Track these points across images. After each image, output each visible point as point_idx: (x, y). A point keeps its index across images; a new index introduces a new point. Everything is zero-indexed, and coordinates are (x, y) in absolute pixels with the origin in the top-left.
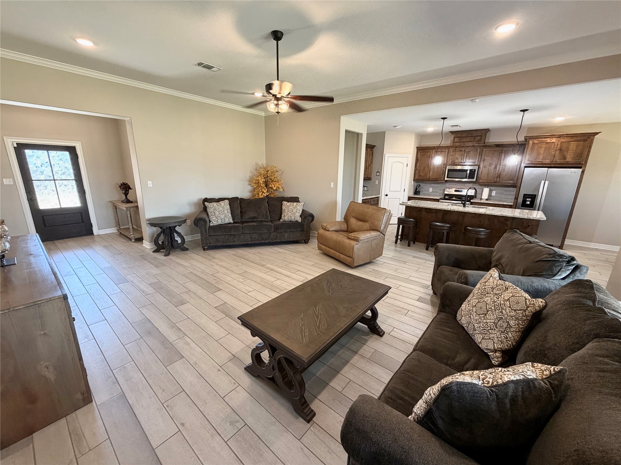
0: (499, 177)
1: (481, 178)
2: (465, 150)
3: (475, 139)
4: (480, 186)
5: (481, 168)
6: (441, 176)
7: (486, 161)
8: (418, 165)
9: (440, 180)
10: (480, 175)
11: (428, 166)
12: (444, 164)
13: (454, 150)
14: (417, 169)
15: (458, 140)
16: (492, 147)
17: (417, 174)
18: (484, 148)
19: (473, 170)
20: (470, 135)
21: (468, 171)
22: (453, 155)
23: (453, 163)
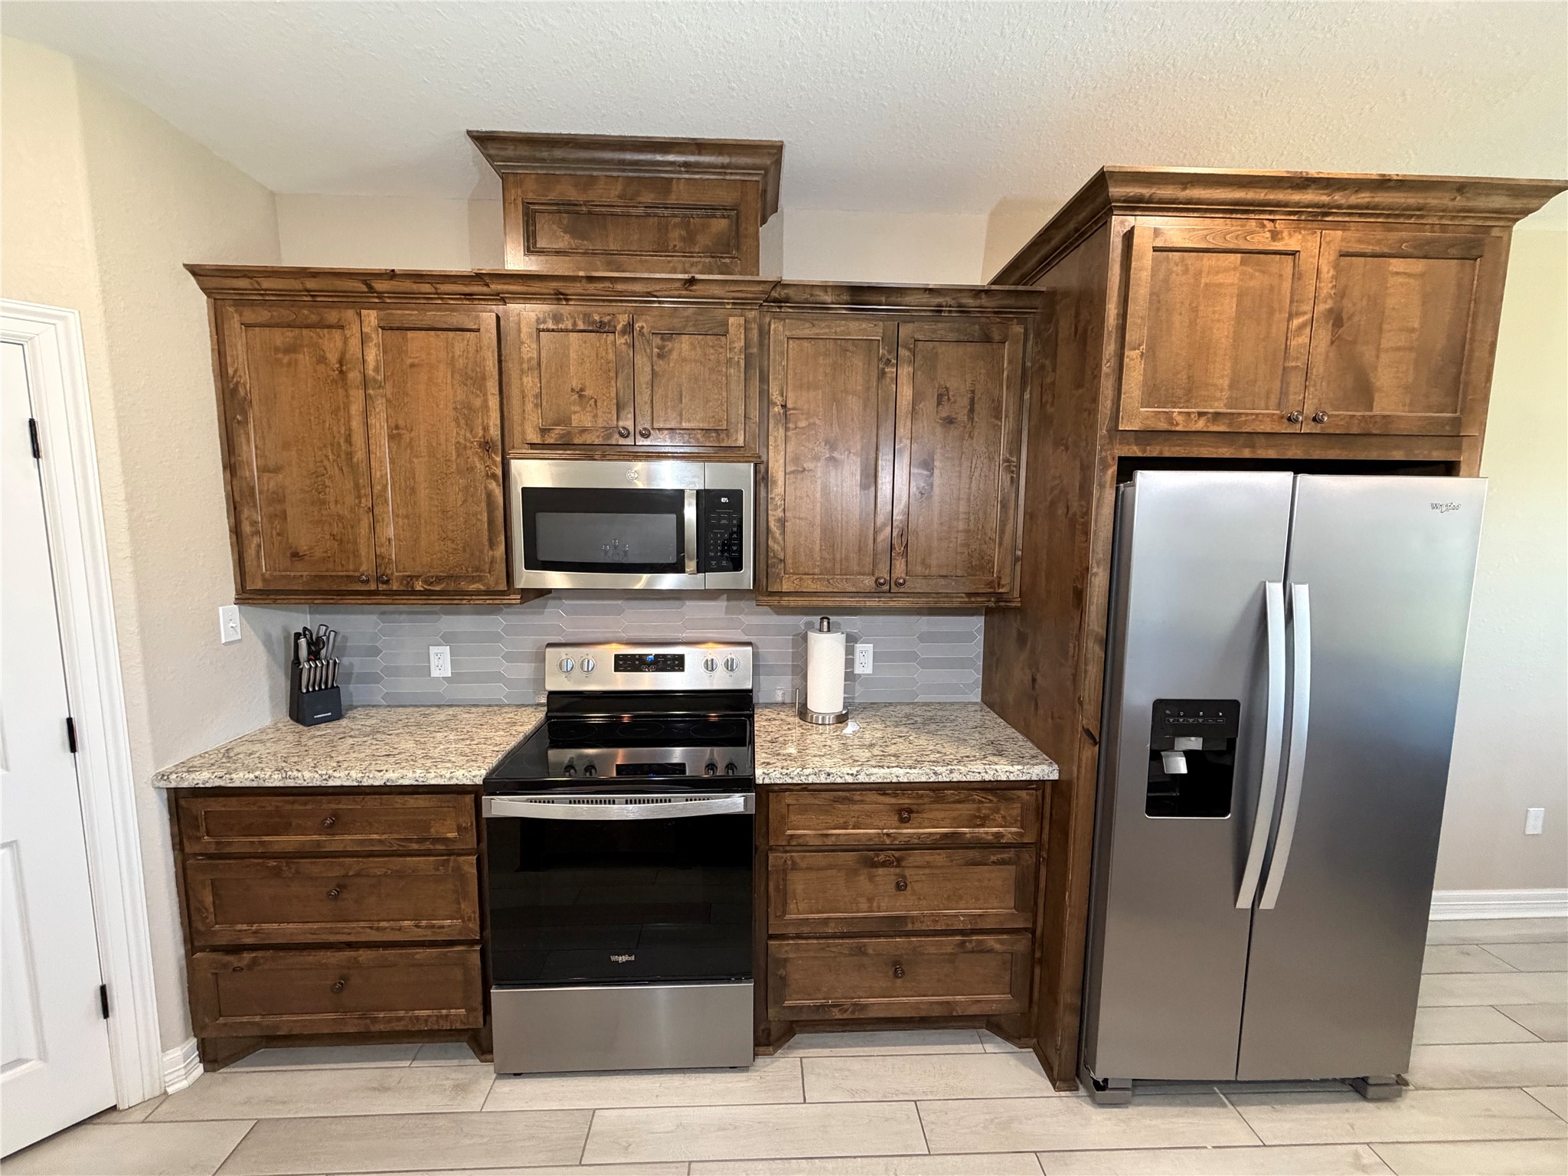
0: (905, 554)
1: (789, 561)
2: (631, 321)
3: (690, 238)
5: (775, 482)
6: (482, 552)
7: (803, 424)
8: (249, 452)
9: (482, 588)
10: (775, 540)
11: (353, 467)
12: (487, 446)
13: (544, 322)
14: (253, 488)
15: (567, 237)
16: (824, 308)
17: (256, 540)
18: (767, 320)
19: (724, 500)
20: (652, 196)
21: (690, 504)
22: (544, 361)
23: (562, 436)
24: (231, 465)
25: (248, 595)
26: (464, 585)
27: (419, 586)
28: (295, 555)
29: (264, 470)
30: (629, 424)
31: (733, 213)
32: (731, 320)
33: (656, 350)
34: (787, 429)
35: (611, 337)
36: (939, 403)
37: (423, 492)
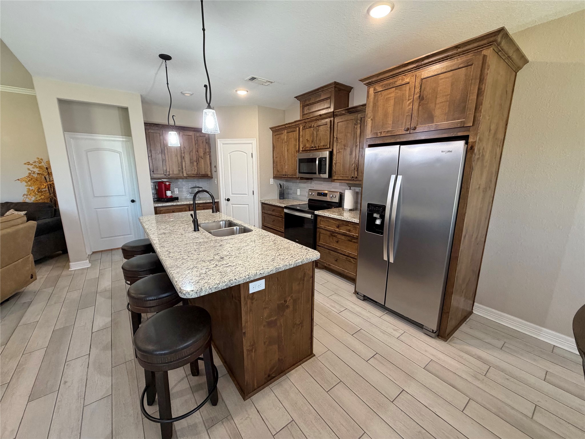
0: (357, 170)
1: (337, 172)
2: (314, 126)
3: (324, 105)
5: (334, 155)
6: (296, 170)
7: (340, 141)
8: (275, 155)
9: (295, 177)
10: (334, 168)
11: (283, 156)
12: (297, 151)
13: (304, 127)
14: (275, 160)
15: (308, 111)
16: (344, 114)
17: (275, 169)
18: (335, 119)
19: (323, 160)
20: (318, 99)
21: (317, 161)
22: (303, 135)
23: (305, 149)
25: (275, 177)
27: (289, 176)
28: (278, 171)
30: (313, 145)
31: (330, 98)
32: (328, 121)
33: (317, 130)
34: (337, 143)
35: (311, 128)
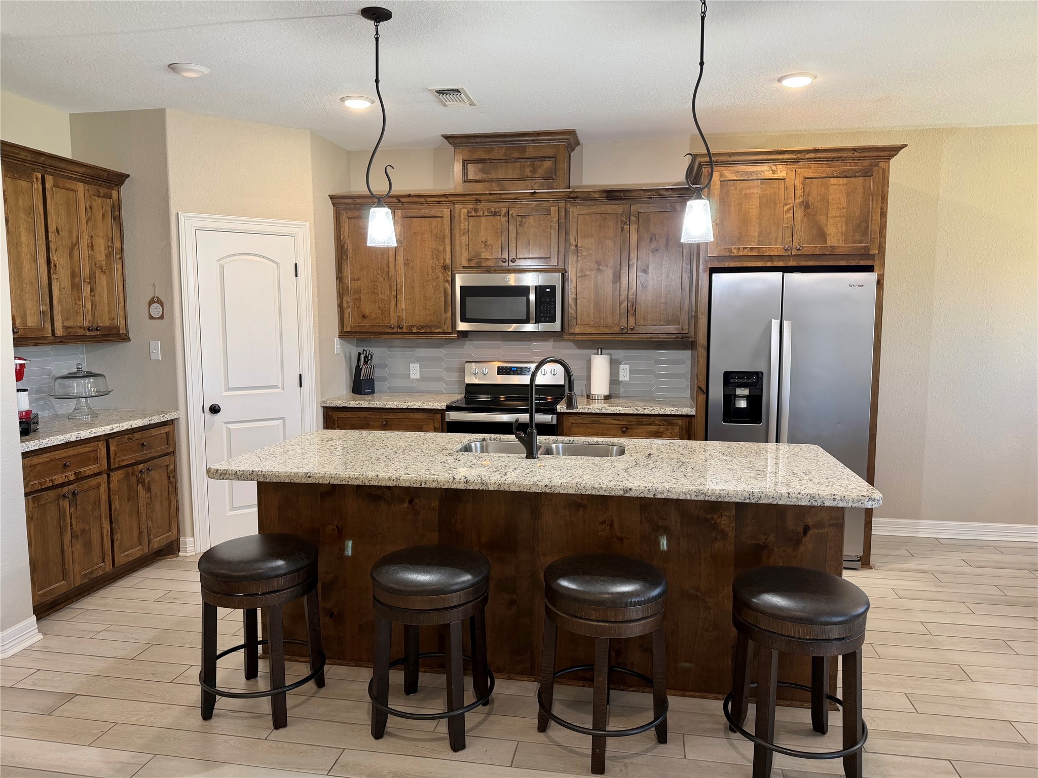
0: (635, 314)
1: (579, 318)
2: (508, 213)
3: (534, 171)
4: (580, 348)
5: (572, 282)
6: (441, 315)
7: (585, 254)
8: (347, 272)
9: (441, 331)
10: (572, 308)
11: (389, 278)
12: (445, 268)
13: (471, 213)
14: (348, 288)
15: (481, 174)
16: (595, 199)
17: (349, 309)
18: (569, 206)
19: (547, 290)
20: (518, 154)
21: (532, 293)
22: (470, 229)
23: (477, 263)
24: (340, 278)
25: (342, 334)
26: (433, 330)
27: (414, 330)
28: (364, 317)
29: (353, 279)
30: (507, 257)
31: (554, 159)
32: (552, 208)
33: (518, 223)
34: (577, 257)
35: (499, 217)
36: (651, 240)
37: (417, 289)
